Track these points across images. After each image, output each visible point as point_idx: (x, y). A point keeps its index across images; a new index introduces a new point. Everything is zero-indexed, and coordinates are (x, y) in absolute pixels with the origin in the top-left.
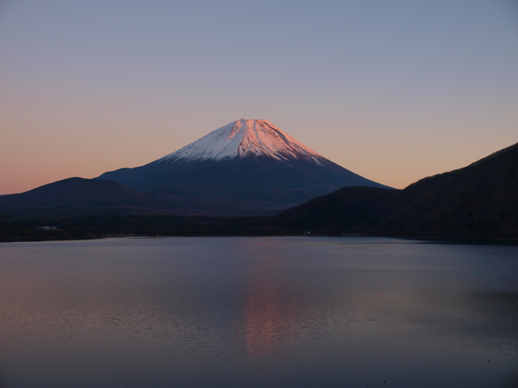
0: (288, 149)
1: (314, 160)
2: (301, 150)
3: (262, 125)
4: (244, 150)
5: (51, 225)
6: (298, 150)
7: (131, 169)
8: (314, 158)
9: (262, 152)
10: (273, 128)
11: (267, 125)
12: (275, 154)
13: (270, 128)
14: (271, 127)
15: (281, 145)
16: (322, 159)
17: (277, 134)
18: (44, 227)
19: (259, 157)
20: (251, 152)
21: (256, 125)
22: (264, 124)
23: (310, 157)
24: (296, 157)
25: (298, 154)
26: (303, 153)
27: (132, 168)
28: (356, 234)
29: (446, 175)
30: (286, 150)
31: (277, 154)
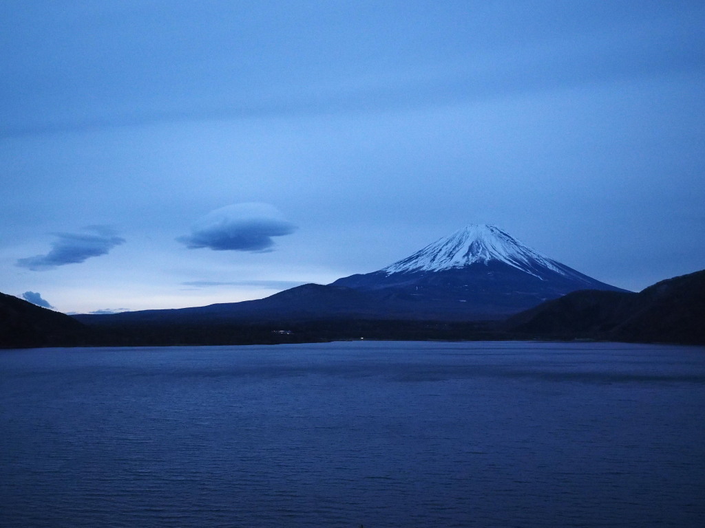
0: (518, 253)
1: (545, 264)
3: (492, 231)
4: (473, 255)
5: (286, 329)
6: (529, 255)
8: (546, 262)
9: (492, 257)
10: (502, 233)
11: (497, 229)
12: (505, 258)
13: (498, 232)
14: (500, 232)
15: (512, 250)
16: (553, 263)
17: (508, 238)
18: (279, 331)
19: (489, 262)
22: (494, 229)
23: (541, 261)
24: (527, 261)
25: (530, 259)
26: (535, 257)
27: (365, 274)
28: (588, 339)
29: (685, 278)
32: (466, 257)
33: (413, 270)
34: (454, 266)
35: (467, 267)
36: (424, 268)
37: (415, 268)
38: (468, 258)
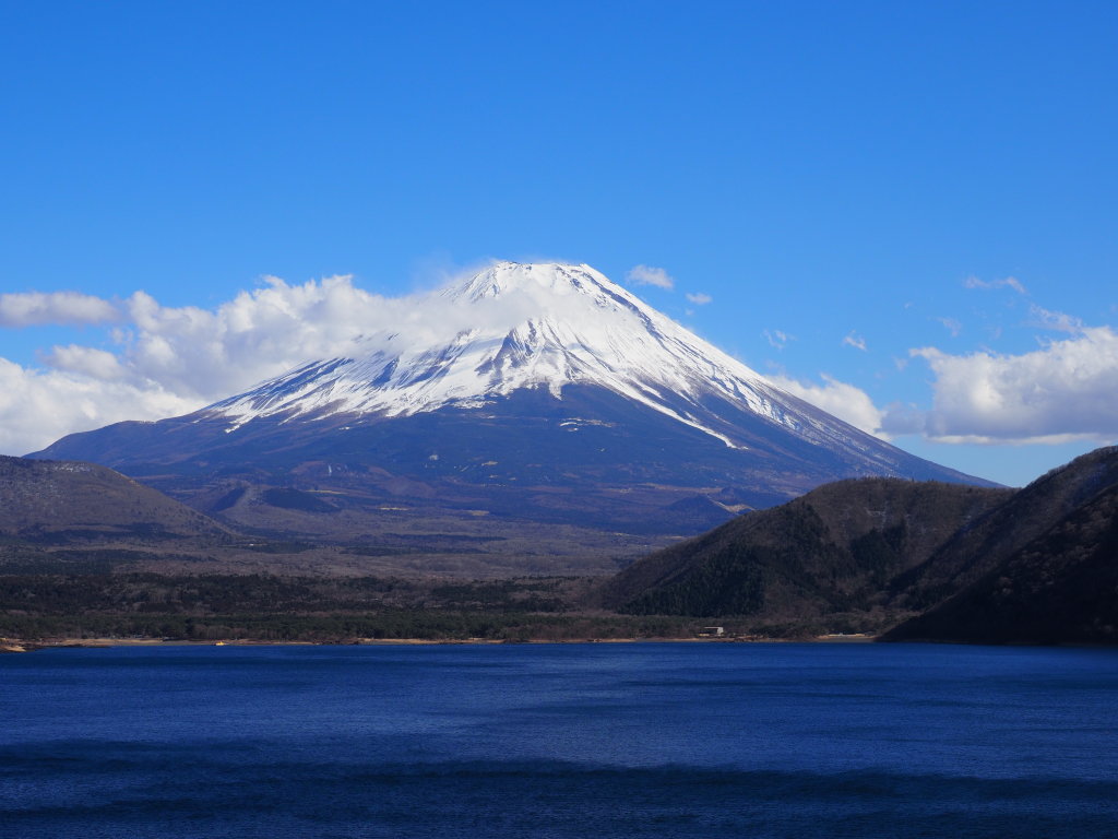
0: (659, 359)
1: (742, 396)
2: (699, 360)
3: (576, 283)
4: (515, 364)
6: (691, 365)
7: (148, 426)
9: (576, 370)
10: (609, 292)
11: (593, 280)
13: (600, 293)
14: (603, 289)
19: (566, 388)
21: (557, 282)
22: (581, 280)
23: (729, 385)
24: (686, 386)
25: (696, 380)
27: (154, 420)
32: (492, 372)
33: (318, 411)
34: (453, 400)
35: (495, 403)
37: (322, 403)
38: (499, 372)
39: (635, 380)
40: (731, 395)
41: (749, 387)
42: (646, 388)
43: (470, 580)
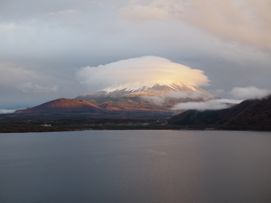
6: (183, 83)
9: (163, 84)
12: (170, 85)
18: (45, 125)
19: (162, 86)
20: (157, 84)
23: (189, 86)
24: (182, 86)
26: (186, 84)
30: (176, 82)
31: (171, 85)
33: (121, 91)
35: (150, 89)
36: (126, 90)
39: (173, 85)
40: (190, 88)
41: (193, 86)
42: (175, 87)
43: (145, 119)
